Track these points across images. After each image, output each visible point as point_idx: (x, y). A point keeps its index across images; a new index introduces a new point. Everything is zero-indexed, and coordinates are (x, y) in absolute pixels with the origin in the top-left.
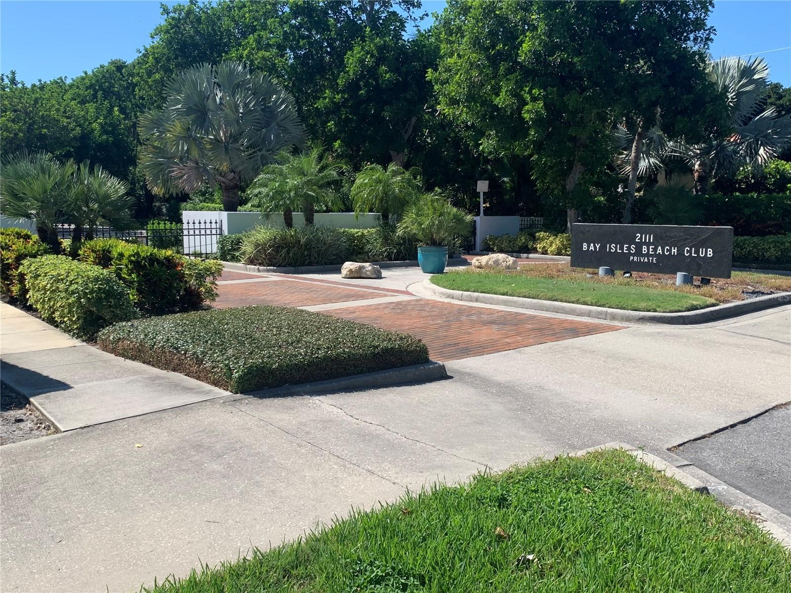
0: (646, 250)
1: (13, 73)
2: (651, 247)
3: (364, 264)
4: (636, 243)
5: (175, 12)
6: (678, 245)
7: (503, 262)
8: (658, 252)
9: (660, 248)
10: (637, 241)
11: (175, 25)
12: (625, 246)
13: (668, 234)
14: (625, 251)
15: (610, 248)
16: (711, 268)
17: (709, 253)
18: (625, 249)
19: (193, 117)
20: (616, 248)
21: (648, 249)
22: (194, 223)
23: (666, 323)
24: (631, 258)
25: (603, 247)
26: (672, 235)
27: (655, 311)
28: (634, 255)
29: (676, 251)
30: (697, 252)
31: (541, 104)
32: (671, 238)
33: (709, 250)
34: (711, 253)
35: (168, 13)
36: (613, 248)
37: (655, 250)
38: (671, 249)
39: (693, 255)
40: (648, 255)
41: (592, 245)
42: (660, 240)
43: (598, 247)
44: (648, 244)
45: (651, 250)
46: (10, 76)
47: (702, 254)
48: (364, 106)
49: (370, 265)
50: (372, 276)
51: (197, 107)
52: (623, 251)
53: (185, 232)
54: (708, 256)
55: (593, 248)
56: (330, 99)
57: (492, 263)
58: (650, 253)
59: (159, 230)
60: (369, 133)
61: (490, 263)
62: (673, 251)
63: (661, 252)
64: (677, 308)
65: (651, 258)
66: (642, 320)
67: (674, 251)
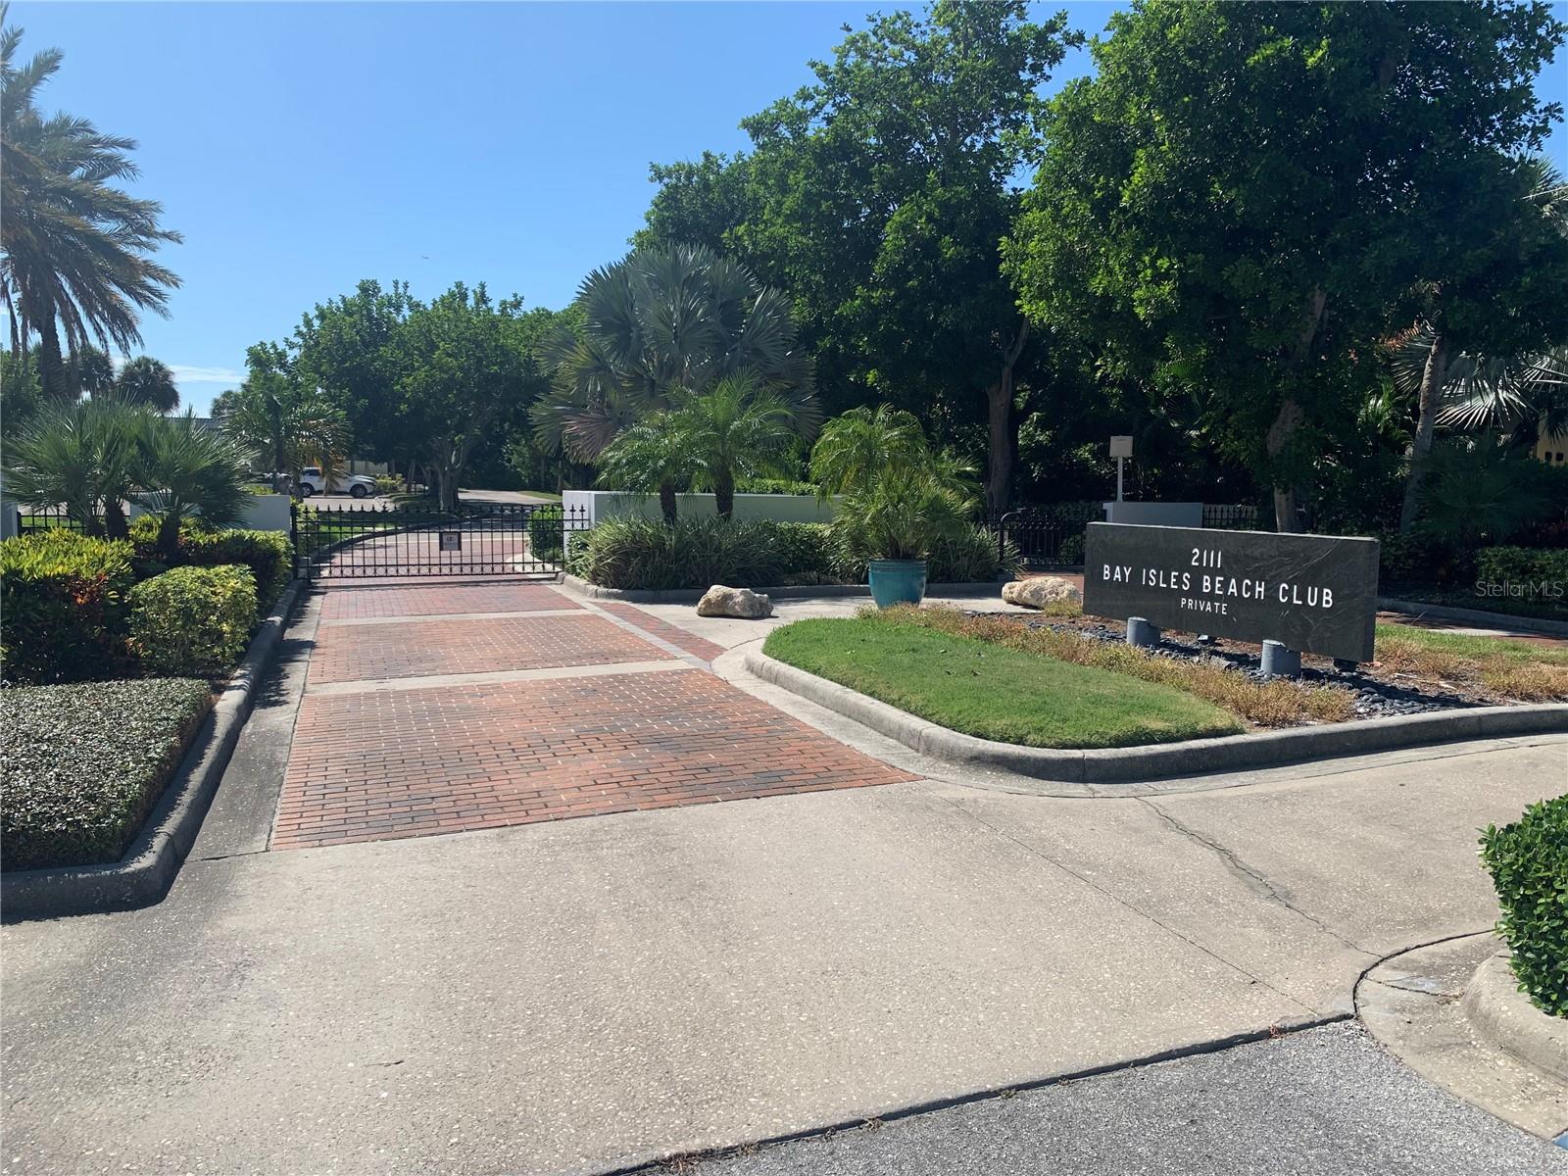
0: (1208, 584)
1: (483, 286)
2: (1218, 579)
3: (734, 591)
4: (1191, 569)
5: (670, 177)
6: (1267, 578)
7: (1050, 593)
8: (1231, 590)
9: (1233, 581)
10: (1193, 564)
11: (669, 200)
12: (1173, 574)
13: (1249, 552)
14: (1173, 586)
15: (1148, 578)
16: (1329, 635)
17: (1325, 598)
18: (1173, 580)
19: (613, 337)
20: (1157, 577)
21: (1213, 584)
22: (573, 510)
23: (1029, 774)
24: (1183, 601)
25: (1136, 575)
26: (1257, 553)
27: (1020, 741)
28: (1188, 595)
29: (1262, 590)
30: (1302, 596)
31: (1167, 287)
32: (1256, 559)
33: (1326, 590)
34: (1329, 598)
35: (661, 179)
36: (1152, 577)
37: (1225, 585)
38: (1254, 584)
39: (1295, 602)
40: (1211, 597)
41: (1118, 568)
42: (1236, 565)
43: (1127, 574)
44: (1213, 572)
45: (1218, 585)
46: (477, 290)
47: (1312, 601)
48: (917, 308)
49: (741, 593)
50: (744, 615)
51: (619, 319)
52: (1169, 585)
53: (567, 525)
54: (1324, 605)
55: (1119, 577)
56: (863, 299)
57: (1029, 596)
58: (1217, 592)
59: (543, 520)
60: (927, 354)
61: (1024, 595)
62: (1258, 589)
63: (1235, 591)
64: (1079, 739)
65: (1217, 604)
66: (979, 761)
67: (1260, 589)
